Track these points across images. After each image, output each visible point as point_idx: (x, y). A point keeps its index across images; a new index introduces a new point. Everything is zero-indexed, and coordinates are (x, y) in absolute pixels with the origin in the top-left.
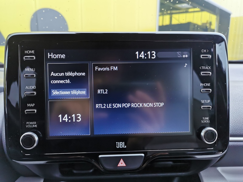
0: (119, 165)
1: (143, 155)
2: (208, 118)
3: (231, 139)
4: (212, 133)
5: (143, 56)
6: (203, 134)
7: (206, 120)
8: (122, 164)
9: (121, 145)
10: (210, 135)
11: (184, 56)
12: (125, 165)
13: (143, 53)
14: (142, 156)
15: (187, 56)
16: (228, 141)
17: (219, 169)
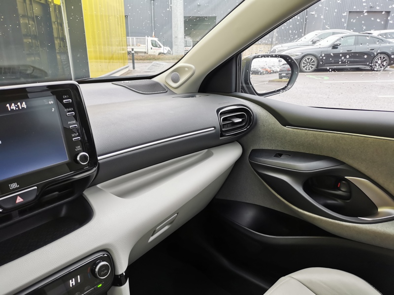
0: (17, 202)
1: (36, 187)
2: (79, 147)
3: (99, 158)
4: (85, 156)
5: (14, 108)
6: (78, 159)
7: (79, 148)
8: (19, 200)
9: (14, 186)
10: (84, 158)
11: (50, 103)
12: (22, 200)
13: (13, 104)
14: (35, 189)
15: (52, 102)
16: (97, 160)
17: (99, 186)
